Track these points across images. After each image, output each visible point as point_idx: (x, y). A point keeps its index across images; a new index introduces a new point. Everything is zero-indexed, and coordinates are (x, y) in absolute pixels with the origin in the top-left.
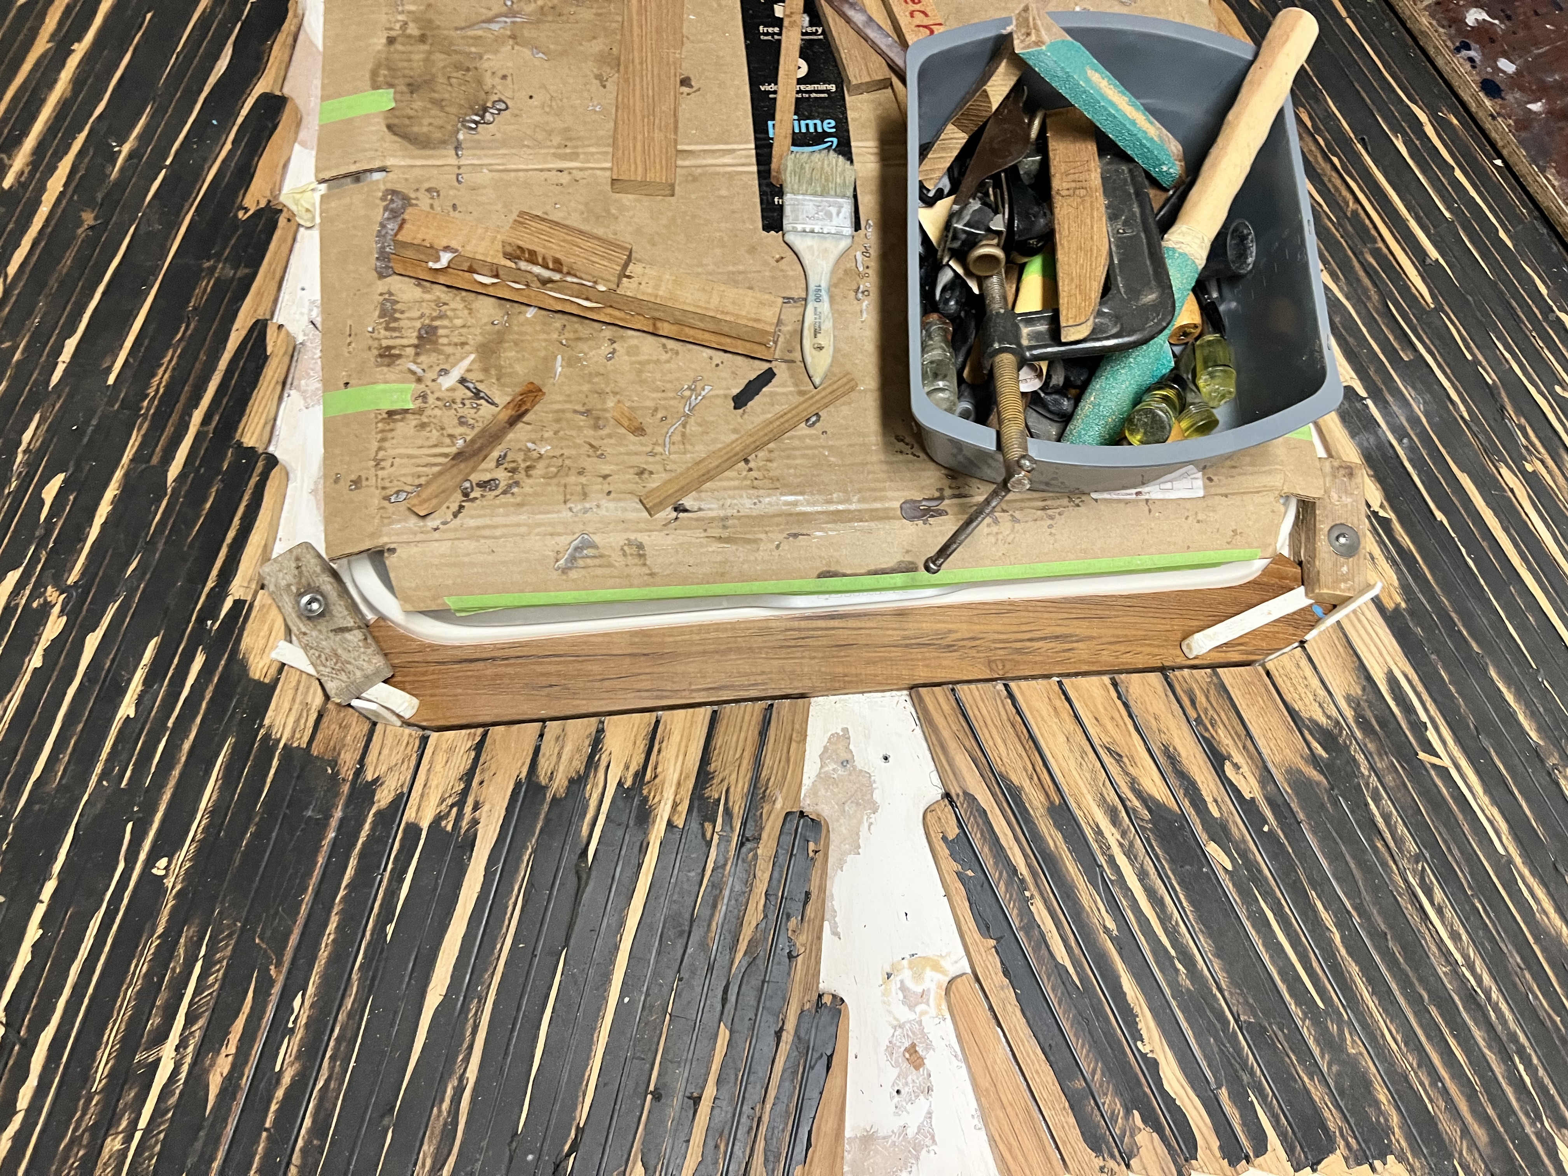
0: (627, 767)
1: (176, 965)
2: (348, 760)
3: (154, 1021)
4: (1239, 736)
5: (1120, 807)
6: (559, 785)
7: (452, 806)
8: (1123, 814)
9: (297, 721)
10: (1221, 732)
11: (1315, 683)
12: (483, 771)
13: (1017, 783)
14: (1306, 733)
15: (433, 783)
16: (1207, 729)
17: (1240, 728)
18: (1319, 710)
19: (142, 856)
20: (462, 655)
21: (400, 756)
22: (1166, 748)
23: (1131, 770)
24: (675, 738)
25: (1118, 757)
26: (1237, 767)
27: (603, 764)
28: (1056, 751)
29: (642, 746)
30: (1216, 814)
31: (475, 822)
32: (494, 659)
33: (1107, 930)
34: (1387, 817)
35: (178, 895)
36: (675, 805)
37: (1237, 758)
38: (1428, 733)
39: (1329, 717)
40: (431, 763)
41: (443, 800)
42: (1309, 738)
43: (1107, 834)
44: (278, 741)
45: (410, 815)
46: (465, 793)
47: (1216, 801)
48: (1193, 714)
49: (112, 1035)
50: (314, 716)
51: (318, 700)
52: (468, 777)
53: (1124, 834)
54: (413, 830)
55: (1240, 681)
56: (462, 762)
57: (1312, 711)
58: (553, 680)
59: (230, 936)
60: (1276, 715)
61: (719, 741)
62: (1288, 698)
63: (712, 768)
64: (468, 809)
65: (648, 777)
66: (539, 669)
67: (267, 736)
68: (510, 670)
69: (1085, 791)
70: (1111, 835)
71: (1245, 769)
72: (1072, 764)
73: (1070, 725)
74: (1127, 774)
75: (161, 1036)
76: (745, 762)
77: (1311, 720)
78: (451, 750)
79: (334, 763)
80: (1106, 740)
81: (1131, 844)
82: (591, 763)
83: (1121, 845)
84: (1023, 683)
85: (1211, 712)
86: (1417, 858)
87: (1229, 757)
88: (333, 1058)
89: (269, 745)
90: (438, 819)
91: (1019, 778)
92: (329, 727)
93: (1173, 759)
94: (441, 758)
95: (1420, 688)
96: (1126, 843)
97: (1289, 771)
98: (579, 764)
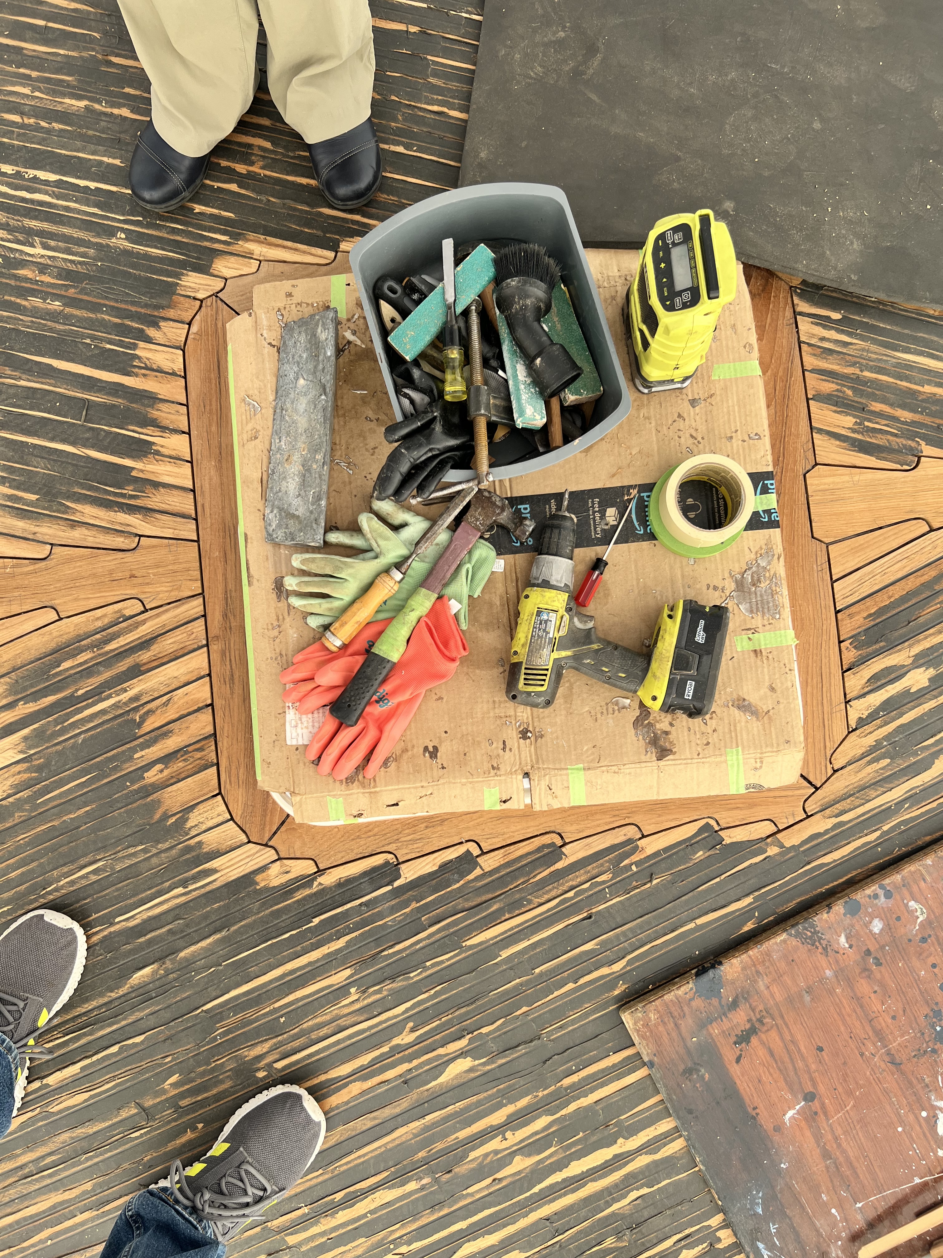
0: (162, 446)
1: (75, 248)
2: (171, 313)
3: (52, 243)
4: (178, 775)
5: (140, 703)
6: (155, 414)
7: (145, 364)
8: (135, 705)
9: (190, 287)
10: (181, 764)
11: (210, 824)
12: (162, 377)
13: (152, 648)
14: (180, 815)
15: (157, 354)
16: (182, 756)
17: (183, 775)
18: (193, 824)
19: (126, 226)
20: (222, 363)
21: (171, 337)
22: (171, 732)
23: (159, 711)
24: (176, 470)
25: (166, 704)
26: (161, 771)
27: (164, 435)
28: (168, 670)
29: (173, 453)
30: (136, 756)
31: (137, 375)
32: (219, 378)
33: (77, 690)
34: (134, 855)
35: (108, 245)
36: (142, 471)
37: (166, 772)
38: (181, 888)
39: (190, 829)
40: (167, 352)
41: (148, 359)
42: (178, 816)
43: (125, 695)
44: (180, 280)
45: (141, 344)
46: (153, 370)
47: (142, 756)
48: (190, 749)
49: (46, 226)
50: (192, 294)
51: (200, 296)
52: (160, 371)
53: (125, 704)
54: (135, 347)
55: (210, 778)
56: (167, 365)
57: (194, 819)
58: (208, 408)
59: (88, 270)
60: (191, 798)
61: (175, 492)
62: (201, 806)
63: (162, 490)
64: (143, 371)
65: (157, 457)
66: (214, 400)
67: (183, 274)
68: (213, 385)
69: (148, 684)
70: (125, 697)
71: (160, 776)
72: (163, 679)
73: (184, 679)
74: (157, 708)
75: (46, 247)
76: (163, 506)
77: (188, 819)
78: (173, 361)
79: (169, 307)
80: (176, 699)
81: (121, 707)
82: (164, 429)
83: (119, 702)
84: (206, 655)
85: (192, 760)
86: (112, 868)
87: (166, 767)
88: (32, 322)
89: (178, 276)
90: (139, 358)
91: (156, 649)
92: (187, 303)
93: (166, 735)
94: (168, 356)
95: (208, 889)
96: (120, 704)
97: (159, 801)
98: (165, 423)
